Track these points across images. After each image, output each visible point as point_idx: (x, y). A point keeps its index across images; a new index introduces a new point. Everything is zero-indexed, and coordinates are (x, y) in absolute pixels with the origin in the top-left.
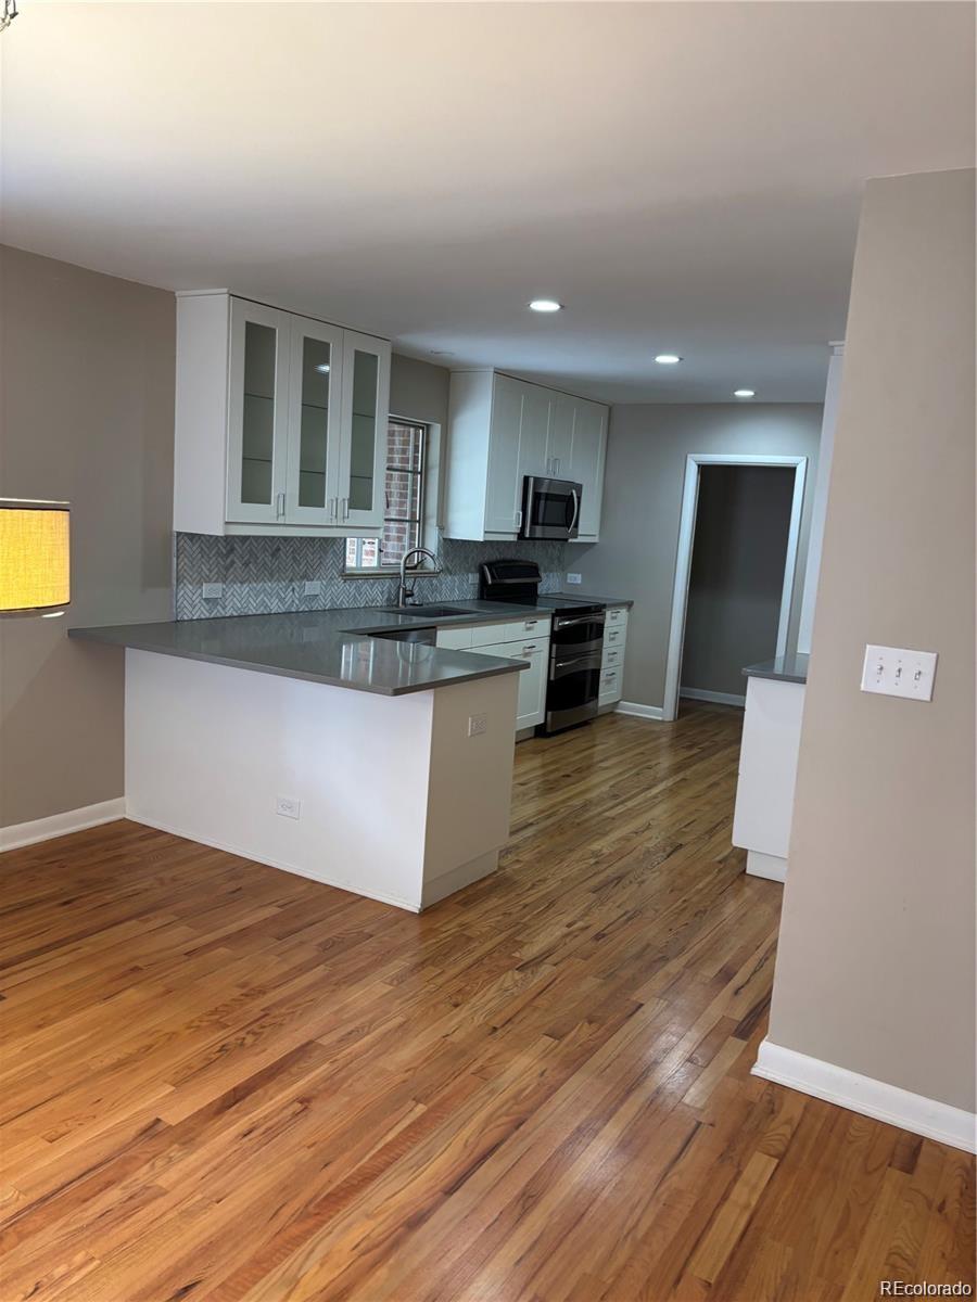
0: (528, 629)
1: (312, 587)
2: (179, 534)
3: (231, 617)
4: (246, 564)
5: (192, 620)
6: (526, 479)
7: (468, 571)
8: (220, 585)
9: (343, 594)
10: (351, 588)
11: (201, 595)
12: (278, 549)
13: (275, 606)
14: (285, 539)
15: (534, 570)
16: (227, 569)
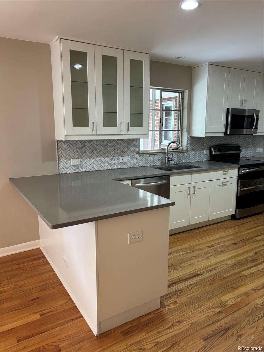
0: (225, 174)
1: (124, 159)
2: (58, 141)
3: (86, 172)
4: (92, 151)
5: (67, 173)
6: (228, 109)
7: (203, 149)
8: (79, 160)
9: (139, 161)
10: (143, 159)
11: (70, 164)
12: (107, 145)
13: (106, 167)
14: (110, 140)
15: (238, 148)
16: (82, 153)
